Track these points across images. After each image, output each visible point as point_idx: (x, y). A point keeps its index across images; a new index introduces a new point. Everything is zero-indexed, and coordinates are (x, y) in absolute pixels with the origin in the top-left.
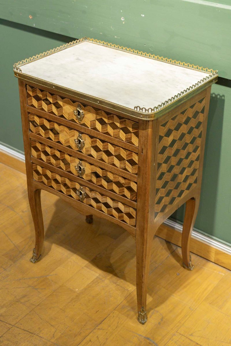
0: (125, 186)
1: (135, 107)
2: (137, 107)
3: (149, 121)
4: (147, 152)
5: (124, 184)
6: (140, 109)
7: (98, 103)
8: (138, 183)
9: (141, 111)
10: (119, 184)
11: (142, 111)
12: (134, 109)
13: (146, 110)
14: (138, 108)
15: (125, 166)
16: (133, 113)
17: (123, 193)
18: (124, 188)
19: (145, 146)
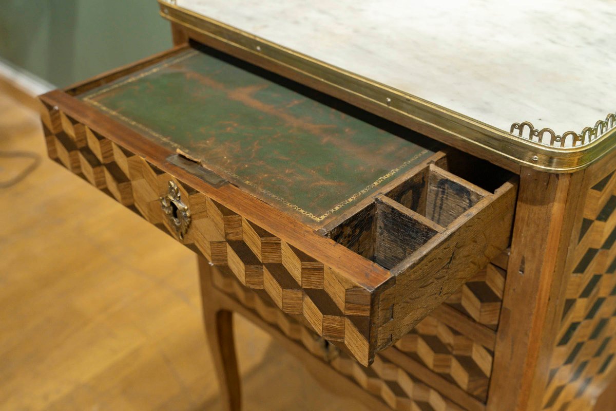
0: (454, 353)
1: (514, 126)
2: (521, 127)
3: (557, 175)
4: (538, 271)
5: (452, 347)
6: (532, 133)
7: (388, 103)
8: (497, 354)
9: (535, 139)
10: (434, 343)
11: (540, 140)
12: (512, 131)
13: (554, 138)
14: (526, 127)
15: (460, 299)
16: (504, 143)
17: (447, 371)
18: (450, 357)
19: (533, 251)
